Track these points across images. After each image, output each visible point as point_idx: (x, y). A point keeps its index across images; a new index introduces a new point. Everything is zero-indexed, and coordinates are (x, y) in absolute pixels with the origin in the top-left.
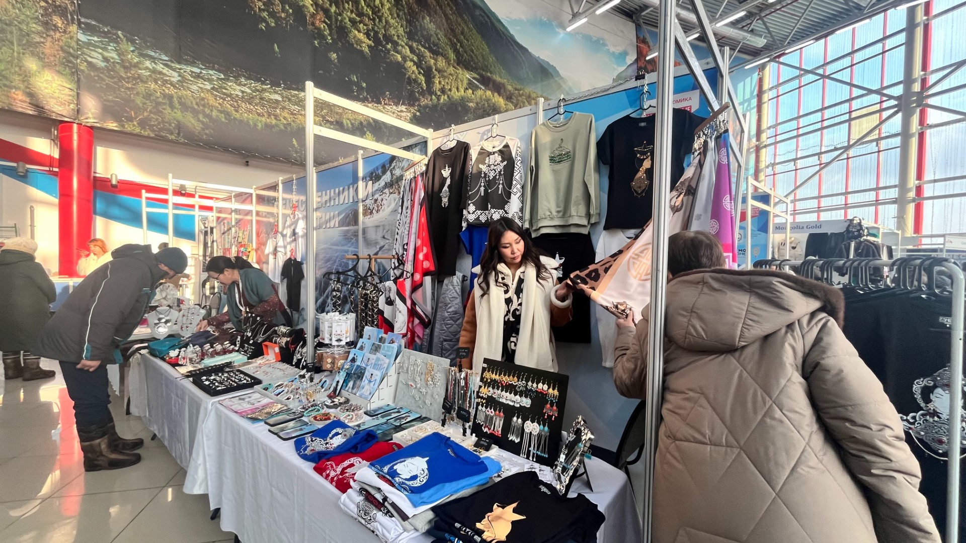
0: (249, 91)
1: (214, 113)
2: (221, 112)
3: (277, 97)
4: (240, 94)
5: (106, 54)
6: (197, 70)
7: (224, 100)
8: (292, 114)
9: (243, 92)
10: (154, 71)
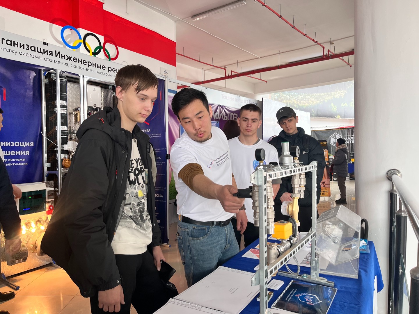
0: (303, 97)
1: (296, 106)
2: (297, 105)
3: (309, 97)
4: (301, 98)
5: (277, 95)
6: (293, 94)
7: (298, 101)
8: (313, 101)
9: (301, 97)
10: (285, 97)
